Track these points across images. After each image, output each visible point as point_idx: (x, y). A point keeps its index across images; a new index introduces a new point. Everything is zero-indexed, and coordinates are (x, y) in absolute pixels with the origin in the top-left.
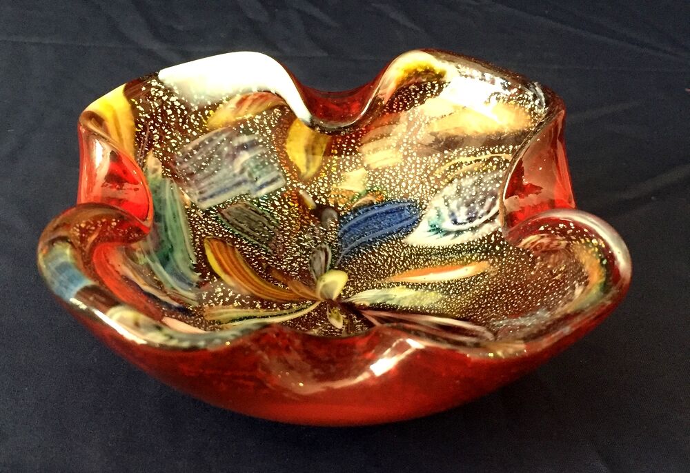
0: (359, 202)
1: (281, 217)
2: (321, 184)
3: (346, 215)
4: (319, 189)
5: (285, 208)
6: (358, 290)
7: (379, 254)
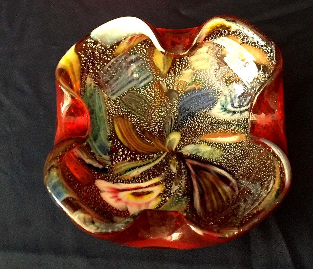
0: (188, 88)
1: (151, 98)
2: (170, 77)
3: (182, 95)
4: (169, 80)
5: (153, 93)
6: (186, 144)
7: (197, 121)
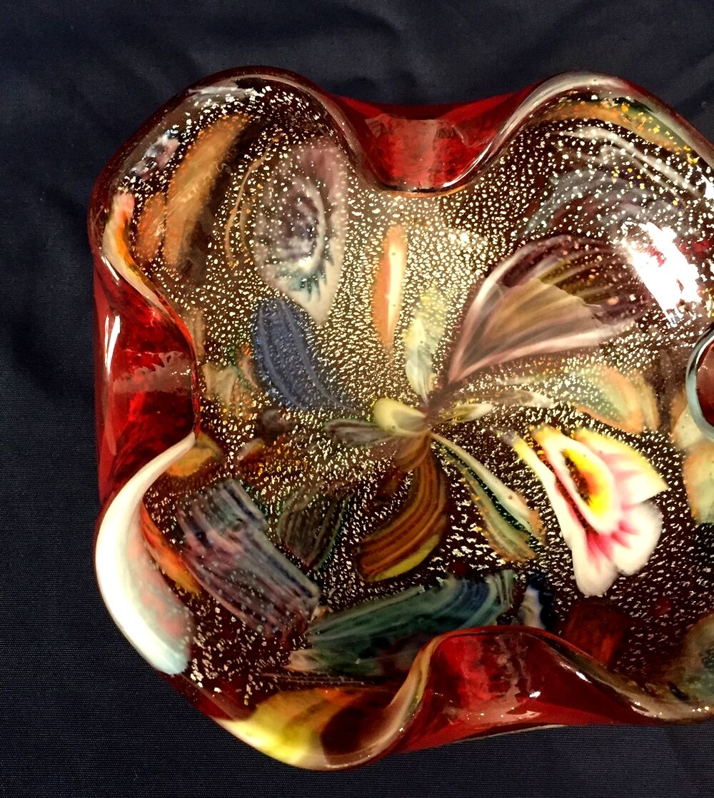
0: (251, 380)
1: (286, 485)
2: (224, 430)
3: (270, 398)
4: (231, 433)
5: (270, 480)
6: (405, 386)
7: (340, 358)
